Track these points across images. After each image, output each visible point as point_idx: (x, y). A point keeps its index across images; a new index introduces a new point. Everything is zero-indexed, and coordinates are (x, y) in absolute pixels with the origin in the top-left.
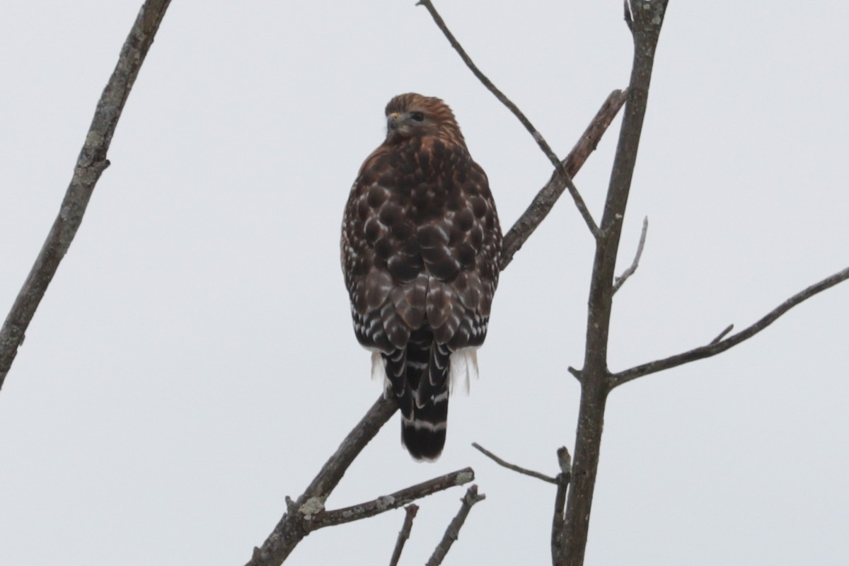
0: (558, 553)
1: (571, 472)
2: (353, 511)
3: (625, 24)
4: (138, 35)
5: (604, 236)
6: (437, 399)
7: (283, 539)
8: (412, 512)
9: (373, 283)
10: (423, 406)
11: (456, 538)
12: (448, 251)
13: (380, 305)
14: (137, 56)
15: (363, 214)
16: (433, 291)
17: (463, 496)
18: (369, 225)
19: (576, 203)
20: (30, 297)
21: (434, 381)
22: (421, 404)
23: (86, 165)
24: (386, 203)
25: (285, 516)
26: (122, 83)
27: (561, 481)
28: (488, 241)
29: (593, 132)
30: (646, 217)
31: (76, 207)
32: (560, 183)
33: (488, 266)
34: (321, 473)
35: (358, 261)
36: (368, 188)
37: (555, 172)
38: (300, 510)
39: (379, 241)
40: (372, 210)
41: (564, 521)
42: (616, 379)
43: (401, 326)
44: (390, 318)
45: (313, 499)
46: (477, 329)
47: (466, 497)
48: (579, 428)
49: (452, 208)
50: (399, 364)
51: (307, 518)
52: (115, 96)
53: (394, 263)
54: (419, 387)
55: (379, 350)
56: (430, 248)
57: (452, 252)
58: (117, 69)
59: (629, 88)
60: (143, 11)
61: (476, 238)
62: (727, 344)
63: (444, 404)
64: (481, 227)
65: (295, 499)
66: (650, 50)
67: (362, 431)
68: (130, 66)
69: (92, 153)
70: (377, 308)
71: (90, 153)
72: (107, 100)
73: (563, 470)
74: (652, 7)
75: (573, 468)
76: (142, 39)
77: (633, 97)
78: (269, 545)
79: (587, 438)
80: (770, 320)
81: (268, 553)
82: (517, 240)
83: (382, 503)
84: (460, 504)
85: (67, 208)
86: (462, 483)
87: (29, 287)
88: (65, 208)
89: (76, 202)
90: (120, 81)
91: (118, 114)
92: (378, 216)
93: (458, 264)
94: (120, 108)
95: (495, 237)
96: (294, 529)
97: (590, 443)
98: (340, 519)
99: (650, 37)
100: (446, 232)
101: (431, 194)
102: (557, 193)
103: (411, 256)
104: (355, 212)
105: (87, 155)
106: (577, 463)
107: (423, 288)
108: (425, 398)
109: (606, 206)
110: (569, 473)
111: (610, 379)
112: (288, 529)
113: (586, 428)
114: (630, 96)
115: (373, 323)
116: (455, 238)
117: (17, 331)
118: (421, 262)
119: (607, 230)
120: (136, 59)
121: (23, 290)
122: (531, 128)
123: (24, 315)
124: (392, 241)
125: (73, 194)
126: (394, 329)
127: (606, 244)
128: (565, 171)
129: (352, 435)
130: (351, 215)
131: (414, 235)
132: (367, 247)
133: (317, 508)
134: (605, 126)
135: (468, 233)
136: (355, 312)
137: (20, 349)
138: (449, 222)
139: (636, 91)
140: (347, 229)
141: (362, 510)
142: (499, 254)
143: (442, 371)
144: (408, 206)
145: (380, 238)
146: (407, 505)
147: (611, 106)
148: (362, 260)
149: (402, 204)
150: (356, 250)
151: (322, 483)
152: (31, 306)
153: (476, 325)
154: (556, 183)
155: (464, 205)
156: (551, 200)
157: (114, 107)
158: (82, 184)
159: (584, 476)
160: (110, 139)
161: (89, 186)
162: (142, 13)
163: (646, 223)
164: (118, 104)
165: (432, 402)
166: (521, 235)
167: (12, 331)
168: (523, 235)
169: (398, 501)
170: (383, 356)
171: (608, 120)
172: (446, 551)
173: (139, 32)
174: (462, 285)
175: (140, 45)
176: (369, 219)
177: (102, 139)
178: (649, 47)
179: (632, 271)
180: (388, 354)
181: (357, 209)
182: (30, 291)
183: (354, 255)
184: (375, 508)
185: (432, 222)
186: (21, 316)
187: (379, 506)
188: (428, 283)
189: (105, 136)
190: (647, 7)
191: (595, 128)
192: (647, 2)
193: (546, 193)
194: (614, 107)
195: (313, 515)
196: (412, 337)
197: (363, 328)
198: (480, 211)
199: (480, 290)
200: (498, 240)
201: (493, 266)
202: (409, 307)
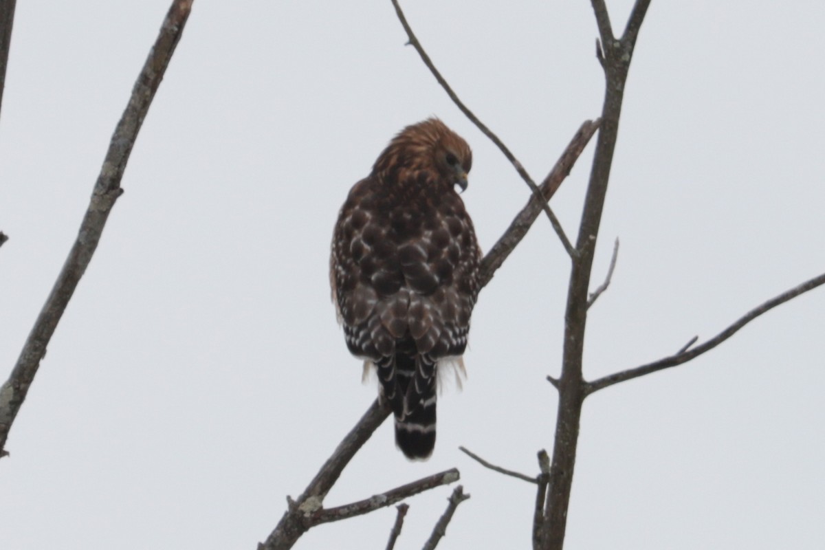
0: (539, 546)
1: (550, 472)
2: (349, 509)
3: (597, 62)
4: (148, 73)
5: (579, 256)
6: (427, 403)
7: (284, 535)
8: (403, 510)
9: (360, 297)
11: (444, 534)
12: (427, 267)
13: (367, 318)
14: (148, 93)
15: (349, 235)
16: (413, 304)
17: (450, 496)
18: (354, 244)
19: (552, 225)
20: (51, 314)
22: (408, 412)
23: (102, 193)
24: (367, 225)
25: (286, 514)
26: (134, 118)
27: (541, 481)
28: (465, 257)
29: (567, 159)
30: (618, 238)
31: (93, 231)
32: (536, 206)
33: (466, 281)
34: (319, 474)
35: (346, 278)
36: (352, 211)
37: (531, 196)
38: (301, 508)
39: (364, 260)
40: (356, 231)
41: (544, 518)
42: (590, 387)
43: (386, 335)
44: (377, 329)
45: (312, 499)
46: (456, 339)
47: (452, 496)
48: (557, 432)
49: (429, 227)
50: (389, 369)
51: (307, 515)
52: (127, 130)
53: (378, 279)
54: (407, 393)
55: (369, 358)
56: (411, 264)
57: (431, 268)
58: (130, 105)
59: (600, 119)
60: (153, 51)
61: (453, 255)
62: (692, 354)
63: (433, 408)
64: (457, 244)
65: (295, 498)
66: (620, 84)
67: (357, 436)
68: (141, 103)
69: (107, 183)
70: (364, 320)
71: (105, 182)
72: (121, 133)
73: (543, 471)
74: (621, 45)
75: (552, 469)
76: (152, 77)
77: (604, 127)
78: (272, 540)
79: (565, 441)
81: (270, 548)
82: (498, 259)
83: (376, 502)
84: (447, 503)
85: (85, 233)
86: (449, 481)
87: (50, 305)
88: (83, 233)
89: (93, 227)
90: (132, 116)
91: (130, 145)
92: (362, 236)
93: (437, 279)
94: (133, 140)
95: (472, 254)
96: (295, 526)
97: (567, 446)
98: (337, 517)
99: (620, 73)
100: (425, 250)
101: (408, 217)
102: (534, 216)
103: (392, 273)
104: (343, 233)
105: (102, 184)
106: (556, 464)
107: (405, 301)
108: (413, 403)
109: (581, 228)
110: (548, 473)
111: (585, 386)
112: (289, 526)
113: (563, 432)
114: (602, 126)
115: (361, 334)
116: (433, 255)
117: (40, 346)
118: (402, 278)
119: (582, 250)
120: (147, 96)
121: (45, 308)
122: (510, 157)
123: (46, 331)
124: (374, 260)
125: (90, 220)
126: (380, 338)
127: (580, 263)
128: (542, 196)
129: (348, 439)
130: (339, 237)
131: (395, 254)
132: (353, 265)
133: (315, 506)
134: (578, 153)
135: (446, 250)
137: (42, 363)
138: (427, 240)
139: (607, 122)
140: (336, 249)
142: (477, 270)
143: (428, 380)
144: (388, 227)
145: (364, 256)
146: (398, 504)
147: (583, 135)
148: (349, 277)
149: (382, 224)
150: (344, 268)
151: (320, 484)
152: (52, 323)
153: (455, 335)
154: (533, 207)
156: (528, 222)
157: (127, 140)
158: (98, 210)
159: (562, 476)
160: (124, 169)
161: (105, 212)
162: (153, 54)
163: (617, 243)
164: (131, 137)
165: (421, 406)
166: (501, 254)
167: (35, 346)
169: (390, 500)
170: (373, 363)
171: (581, 148)
172: (434, 546)
173: (149, 71)
174: (440, 299)
175: (150, 82)
176: (354, 240)
177: (117, 169)
178: (619, 82)
179: (604, 288)
180: (378, 362)
181: (345, 230)
182: (51, 309)
183: (343, 273)
184: (369, 506)
185: (411, 241)
186: (43, 332)
187: (373, 504)
188: (409, 295)
189: (119, 166)
190: (617, 45)
191: (568, 156)
192: (616, 41)
193: (524, 215)
194: (586, 136)
195: (312, 512)
196: (398, 346)
197: (353, 340)
198: (456, 230)
199: (458, 305)
200: (475, 258)
201: (471, 282)
202: (392, 319)
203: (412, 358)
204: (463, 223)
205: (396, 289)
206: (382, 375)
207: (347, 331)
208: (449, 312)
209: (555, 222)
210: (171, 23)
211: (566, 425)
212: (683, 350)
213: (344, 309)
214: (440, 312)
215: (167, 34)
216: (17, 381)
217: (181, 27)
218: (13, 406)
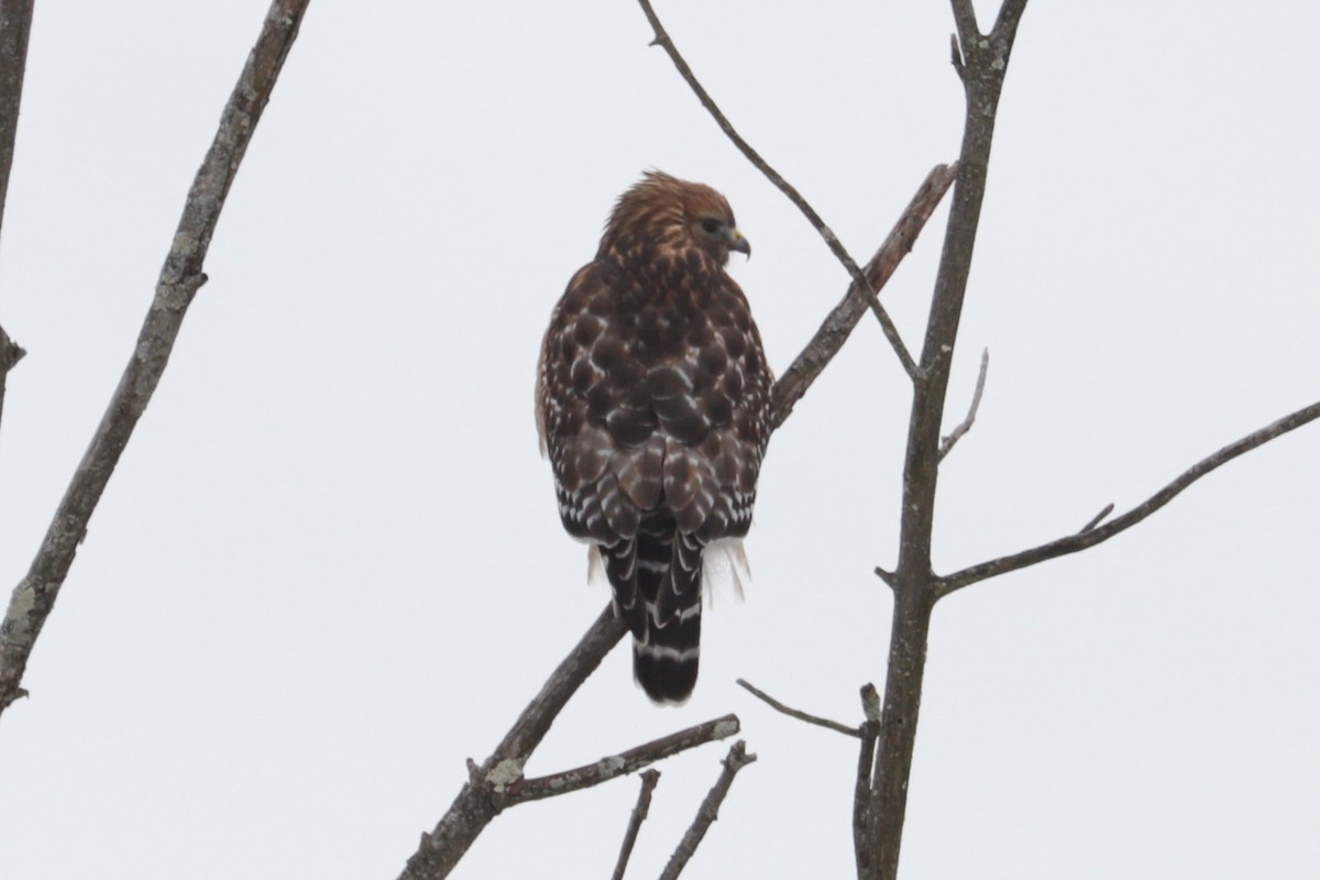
0: (863, 837)
1: (880, 719)
2: (564, 778)
3: (952, 71)
4: (245, 92)
5: (925, 377)
6: (685, 615)
7: (463, 820)
8: (651, 780)
9: (586, 446)
10: (663, 625)
11: (715, 817)
12: (693, 403)
13: (596, 479)
14: (246, 122)
15: (570, 354)
16: (672, 458)
17: (724, 758)
18: (578, 366)
19: (884, 330)
20: (94, 473)
21: (679, 587)
22: (661, 622)
23: (173, 281)
24: (601, 336)
25: (466, 787)
26: (223, 162)
27: (866, 734)
28: (751, 388)
29: (906, 226)
30: (986, 349)
31: (159, 342)
32: (860, 300)
33: (750, 424)
34: (518, 724)
35: (564, 417)
36: (575, 317)
37: (852, 285)
38: (488, 778)
39: (594, 390)
40: (581, 349)
41: (871, 791)
42: (944, 584)
43: (627, 505)
44: (611, 494)
45: (507, 762)
46: (737, 511)
47: (728, 758)
48: (891, 656)
49: (695, 342)
50: (627, 561)
51: (499, 789)
52: (213, 181)
53: (616, 419)
54: (658, 597)
55: (596, 542)
56: (668, 398)
57: (698, 403)
58: (216, 141)
59: (958, 162)
60: (253, 56)
61: (732, 384)
62: (1104, 532)
63: (695, 622)
64: (739, 369)
65: (480, 762)
66: (989, 107)
67: (577, 663)
68: (235, 138)
69: (181, 264)
70: (592, 482)
71: (179, 264)
72: (203, 186)
73: (869, 717)
74: (991, 45)
75: (884, 714)
76: (252, 98)
77: (964, 175)
78: (443, 829)
79: (903, 670)
80: (1167, 497)
81: (441, 842)
82: (799, 384)
83: (607, 767)
84: (721, 769)
85: (146, 344)
86: (723, 736)
87: (92, 459)
88: (143, 344)
89: (159, 335)
90: (221, 159)
91: (219, 205)
92: (591, 355)
93: (707, 421)
94: (222, 198)
95: (760, 383)
96: (480, 806)
97: (907, 678)
98: (546, 791)
99: (989, 88)
100: (689, 376)
101: (664, 323)
102: (856, 315)
103: (639, 409)
104: (557, 350)
105: (174, 267)
106: (890, 707)
107: (659, 452)
108: (666, 613)
109: (928, 335)
110: (877, 721)
111: (936, 584)
112: (470, 806)
113: (901, 656)
114: (961, 174)
115: (586, 502)
116: (701, 384)
117: (76, 523)
118: (654, 419)
119: (930, 368)
120: (244, 128)
122: (817, 222)
123: (85, 500)
124: (611, 390)
125: (154, 323)
126: (617, 510)
127: (927, 389)
128: (868, 283)
130: (552, 355)
131: (643, 381)
132: (576, 397)
133: (513, 775)
134: (924, 217)
135: (721, 377)
136: (561, 489)
137: (79, 549)
138: (692, 361)
139: (969, 168)
140: (547, 373)
141: (576, 777)
142: (767, 407)
143: (690, 574)
144: (633, 341)
145: (594, 384)
146: (643, 770)
147: (933, 188)
148: (570, 415)
149: (625, 337)
150: (560, 403)
151: (519, 738)
152: (95, 487)
153: (736, 506)
154: (855, 300)
155: (713, 339)
156: (848, 325)
157: (213, 197)
158: (168, 308)
159: (900, 726)
160: (208, 243)
161: (178, 312)
162: (252, 60)
163: (986, 357)
164: (219, 193)
165: (678, 619)
166: (803, 377)
167: (69, 523)
168: (807, 376)
169: (630, 764)
170: (603, 550)
171: (929, 209)
172: (700, 838)
173: (247, 87)
174: (712, 450)
175: (249, 106)
176: (578, 359)
177: (196, 243)
178: (987, 104)
179: (965, 428)
180: (609, 547)
181: (561, 346)
182: (94, 464)
183: (558, 409)
184: (597, 774)
185: (668, 362)
186: (81, 501)
187: (603, 771)
188: (665, 445)
189: (201, 239)
190: (984, 44)
191: (909, 221)
192: (984, 38)
193: (839, 314)
194: (937, 188)
195: (506, 785)
196: (644, 523)
197: (572, 512)
198: (736, 347)
199: (740, 458)
200: (765, 387)
201: (758, 425)
202: (638, 478)
203: (666, 543)
204: (747, 337)
205: (644, 435)
206: (614, 574)
208: (727, 471)
209: (887, 324)
210: (282, 13)
211: (906, 645)
212: (1090, 526)
213: (559, 465)
214: (713, 470)
215: (275, 29)
216: (40, 578)
217: (297, 19)
218: (34, 618)
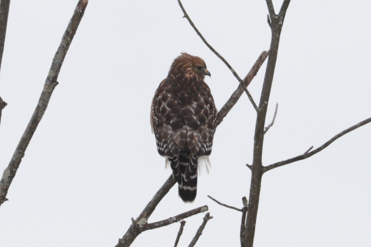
1: (248, 207)
2: (159, 223)
3: (268, 25)
4: (69, 31)
5: (260, 111)
6: (193, 177)
7: (131, 235)
8: (183, 224)
9: (165, 130)
10: (187, 180)
11: (201, 234)
12: (195, 118)
13: (167, 139)
14: (69, 39)
15: (160, 104)
16: (189, 133)
18: (162, 108)
20: (27, 138)
21: (191, 170)
23: (49, 84)
24: (169, 99)
25: (131, 226)
26: (63, 50)
27: (244, 211)
28: (211, 113)
30: (277, 103)
31: (45, 101)
32: (242, 89)
33: (211, 124)
34: (146, 208)
35: (158, 122)
36: (161, 94)
37: (240, 85)
38: (138, 223)
39: (167, 114)
40: (163, 103)
41: (245, 227)
42: (266, 169)
43: (176, 147)
44: (172, 144)
45: (143, 219)
46: (207, 148)
47: (205, 217)
48: (251, 189)
49: (195, 101)
50: (176, 162)
51: (140, 226)
52: (60, 56)
53: (173, 123)
54: (185, 172)
55: (168, 157)
56: (188, 116)
57: (196, 118)
58: (61, 45)
59: (269, 50)
61: (206, 112)
62: (311, 154)
63: (196, 179)
64: (208, 108)
65: (135, 219)
66: (278, 35)
67: (162, 191)
68: (66, 44)
69: (51, 79)
72: (57, 57)
73: (244, 206)
74: (279, 17)
75: (249, 205)
76: (71, 32)
77: (271, 54)
78: (125, 238)
79: (254, 193)
81: (124, 241)
82: (225, 113)
83: (171, 220)
85: (41, 102)
86: (203, 211)
89: (45, 99)
91: (61, 63)
92: (166, 104)
93: (199, 123)
94: (62, 61)
95: (213, 112)
96: (135, 231)
97: (255, 195)
98: (154, 227)
99: (278, 30)
100: (194, 110)
101: (187, 95)
102: (241, 93)
103: (180, 120)
104: (156, 103)
105: (49, 80)
106: (250, 203)
107: (185, 132)
108: (188, 177)
111: (263, 169)
112: (132, 231)
113: (254, 189)
115: (165, 146)
116: (197, 112)
117: (22, 152)
118: (184, 122)
119: (261, 108)
120: (69, 41)
121: (24, 135)
122: (230, 67)
123: (24, 145)
124: (172, 114)
125: (43, 96)
126: (173, 148)
127: (261, 114)
128: (244, 84)
129: (158, 192)
130: (155, 105)
131: (181, 112)
132: (162, 116)
133: (144, 222)
134: (260, 66)
135: (203, 110)
136: (158, 142)
138: (195, 106)
139: (272, 52)
140: (154, 110)
141: (162, 223)
142: (216, 119)
143: (194, 166)
144: (178, 100)
146: (181, 221)
148: (160, 122)
149: (176, 99)
150: (157, 118)
151: (146, 212)
152: (27, 142)
153: (207, 147)
154: (240, 89)
155: (200, 100)
156: (238, 96)
157: (60, 60)
158: (47, 92)
159: (253, 208)
161: (50, 93)
162: (71, 22)
163: (277, 105)
164: (62, 59)
165: (191, 179)
167: (19, 152)
168: (227, 110)
169: (177, 219)
170: (170, 159)
171: (261, 63)
172: (197, 240)
173: (69, 29)
174: (200, 131)
175: (70, 34)
176: (162, 106)
177: (55, 73)
179: (272, 125)
181: (158, 102)
182: (26, 135)
183: (157, 120)
184: (168, 222)
185: (188, 106)
187: (170, 221)
188: (187, 130)
189: (56, 72)
190: (276, 17)
191: (256, 67)
192: (277, 15)
193: (236, 93)
194: (263, 58)
195: (143, 225)
197: (161, 148)
198: (207, 102)
199: (208, 133)
200: (215, 113)
201: (213, 124)
202: (179, 139)
203: (187, 157)
204: (210, 99)
205: (181, 127)
206: (173, 166)
207: (158, 145)
208: (204, 137)
209: (249, 96)
210: (79, 9)
211: (255, 186)
212: (306, 152)
213: (157, 135)
214: (201, 137)
215: (77, 13)
216: (11, 167)
217: (83, 10)
218: (10, 179)
